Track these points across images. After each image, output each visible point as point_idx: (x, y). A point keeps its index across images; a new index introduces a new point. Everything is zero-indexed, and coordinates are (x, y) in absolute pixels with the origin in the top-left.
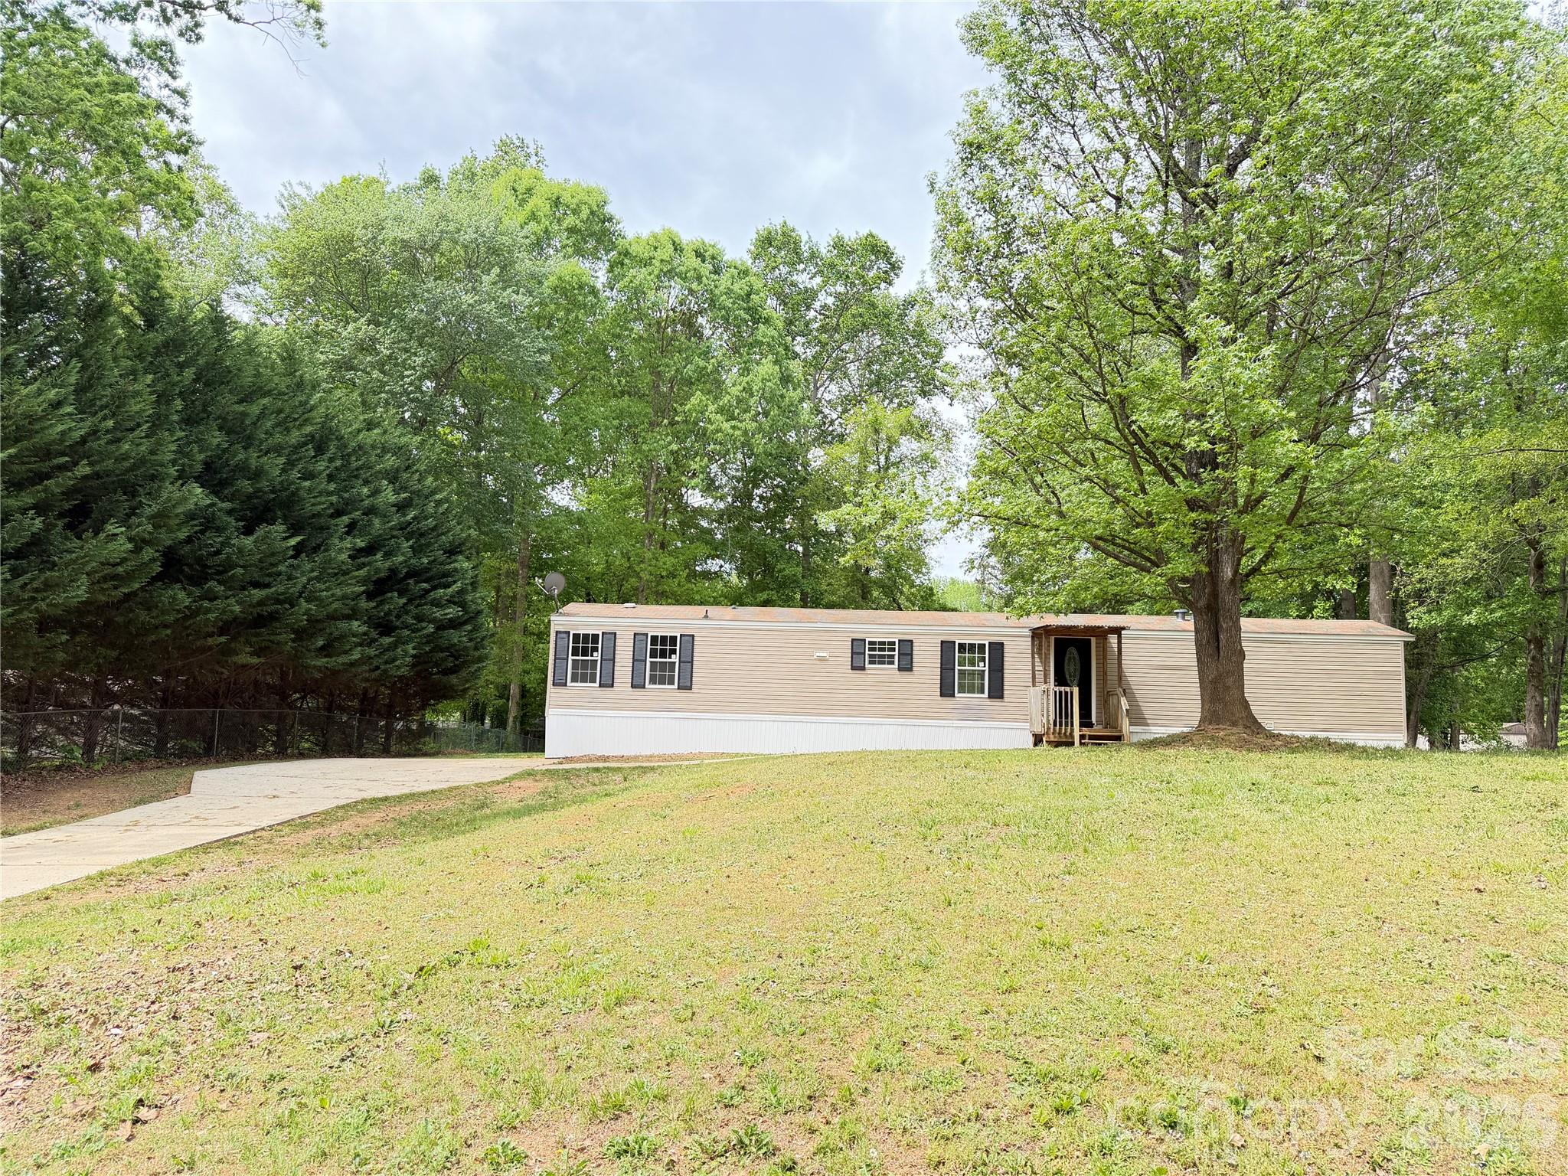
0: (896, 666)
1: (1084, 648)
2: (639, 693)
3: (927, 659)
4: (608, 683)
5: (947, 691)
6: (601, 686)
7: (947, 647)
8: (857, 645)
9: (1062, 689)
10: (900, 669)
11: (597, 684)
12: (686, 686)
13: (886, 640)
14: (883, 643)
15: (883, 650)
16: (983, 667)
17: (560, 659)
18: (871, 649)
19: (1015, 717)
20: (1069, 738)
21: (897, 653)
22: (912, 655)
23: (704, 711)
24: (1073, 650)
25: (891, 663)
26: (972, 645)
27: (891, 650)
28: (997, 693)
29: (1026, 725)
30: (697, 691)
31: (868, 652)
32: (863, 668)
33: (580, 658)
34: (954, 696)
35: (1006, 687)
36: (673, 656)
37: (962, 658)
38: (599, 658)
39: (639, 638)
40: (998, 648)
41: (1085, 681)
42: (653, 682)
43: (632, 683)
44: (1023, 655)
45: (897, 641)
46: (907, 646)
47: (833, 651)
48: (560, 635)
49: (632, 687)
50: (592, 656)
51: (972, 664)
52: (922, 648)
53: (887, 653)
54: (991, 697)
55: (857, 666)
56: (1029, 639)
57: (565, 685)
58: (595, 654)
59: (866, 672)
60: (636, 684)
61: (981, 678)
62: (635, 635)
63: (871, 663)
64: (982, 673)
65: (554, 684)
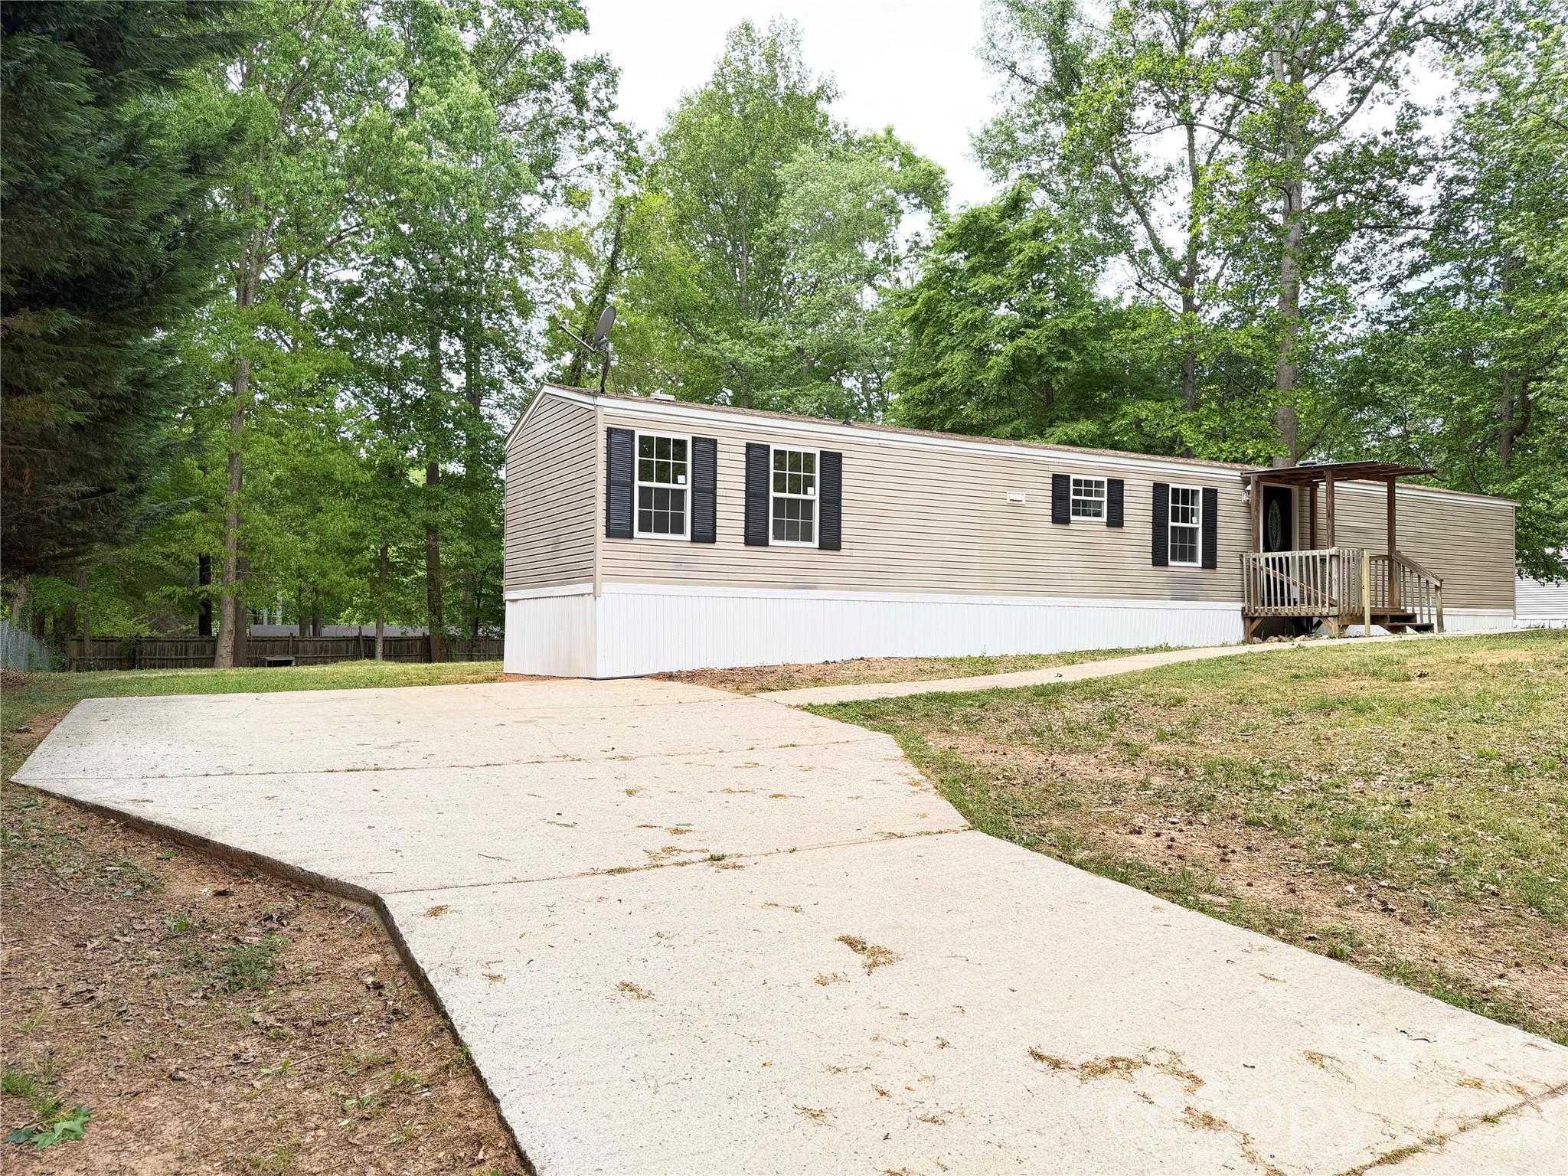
0: (1104, 519)
1: (1286, 500)
2: (756, 552)
3: (1138, 506)
4: (706, 534)
5: (1159, 559)
6: (694, 539)
7: (1160, 489)
8: (1060, 484)
9: (1272, 554)
10: (1108, 524)
11: (688, 536)
12: (831, 541)
13: (1094, 478)
14: (1088, 483)
15: (1088, 493)
16: (1197, 523)
17: (618, 484)
18: (1077, 492)
19: (1228, 594)
20: (1360, 620)
21: (1105, 499)
22: (1122, 502)
23: (859, 587)
24: (1275, 504)
25: (1098, 514)
26: (1185, 492)
27: (1099, 494)
28: (1210, 562)
29: (1239, 606)
30: (848, 552)
31: (1072, 497)
32: (1067, 521)
33: (654, 484)
34: (1166, 565)
35: (1218, 553)
36: (810, 490)
37: (1175, 510)
38: (688, 487)
39: (753, 453)
40: (1211, 495)
41: (1287, 546)
42: (778, 536)
43: (746, 536)
44: (1236, 509)
45: (1105, 480)
46: (1116, 487)
47: (1030, 492)
48: (616, 438)
49: (748, 543)
50: (675, 481)
51: (1186, 520)
52: (1134, 493)
53: (1093, 498)
54: (1204, 567)
55: (1060, 517)
56: (1241, 486)
57: (631, 537)
58: (681, 479)
59: (1072, 526)
60: (755, 537)
61: (1193, 540)
62: (749, 446)
63: (1076, 513)
64: (1193, 531)
65: (609, 535)
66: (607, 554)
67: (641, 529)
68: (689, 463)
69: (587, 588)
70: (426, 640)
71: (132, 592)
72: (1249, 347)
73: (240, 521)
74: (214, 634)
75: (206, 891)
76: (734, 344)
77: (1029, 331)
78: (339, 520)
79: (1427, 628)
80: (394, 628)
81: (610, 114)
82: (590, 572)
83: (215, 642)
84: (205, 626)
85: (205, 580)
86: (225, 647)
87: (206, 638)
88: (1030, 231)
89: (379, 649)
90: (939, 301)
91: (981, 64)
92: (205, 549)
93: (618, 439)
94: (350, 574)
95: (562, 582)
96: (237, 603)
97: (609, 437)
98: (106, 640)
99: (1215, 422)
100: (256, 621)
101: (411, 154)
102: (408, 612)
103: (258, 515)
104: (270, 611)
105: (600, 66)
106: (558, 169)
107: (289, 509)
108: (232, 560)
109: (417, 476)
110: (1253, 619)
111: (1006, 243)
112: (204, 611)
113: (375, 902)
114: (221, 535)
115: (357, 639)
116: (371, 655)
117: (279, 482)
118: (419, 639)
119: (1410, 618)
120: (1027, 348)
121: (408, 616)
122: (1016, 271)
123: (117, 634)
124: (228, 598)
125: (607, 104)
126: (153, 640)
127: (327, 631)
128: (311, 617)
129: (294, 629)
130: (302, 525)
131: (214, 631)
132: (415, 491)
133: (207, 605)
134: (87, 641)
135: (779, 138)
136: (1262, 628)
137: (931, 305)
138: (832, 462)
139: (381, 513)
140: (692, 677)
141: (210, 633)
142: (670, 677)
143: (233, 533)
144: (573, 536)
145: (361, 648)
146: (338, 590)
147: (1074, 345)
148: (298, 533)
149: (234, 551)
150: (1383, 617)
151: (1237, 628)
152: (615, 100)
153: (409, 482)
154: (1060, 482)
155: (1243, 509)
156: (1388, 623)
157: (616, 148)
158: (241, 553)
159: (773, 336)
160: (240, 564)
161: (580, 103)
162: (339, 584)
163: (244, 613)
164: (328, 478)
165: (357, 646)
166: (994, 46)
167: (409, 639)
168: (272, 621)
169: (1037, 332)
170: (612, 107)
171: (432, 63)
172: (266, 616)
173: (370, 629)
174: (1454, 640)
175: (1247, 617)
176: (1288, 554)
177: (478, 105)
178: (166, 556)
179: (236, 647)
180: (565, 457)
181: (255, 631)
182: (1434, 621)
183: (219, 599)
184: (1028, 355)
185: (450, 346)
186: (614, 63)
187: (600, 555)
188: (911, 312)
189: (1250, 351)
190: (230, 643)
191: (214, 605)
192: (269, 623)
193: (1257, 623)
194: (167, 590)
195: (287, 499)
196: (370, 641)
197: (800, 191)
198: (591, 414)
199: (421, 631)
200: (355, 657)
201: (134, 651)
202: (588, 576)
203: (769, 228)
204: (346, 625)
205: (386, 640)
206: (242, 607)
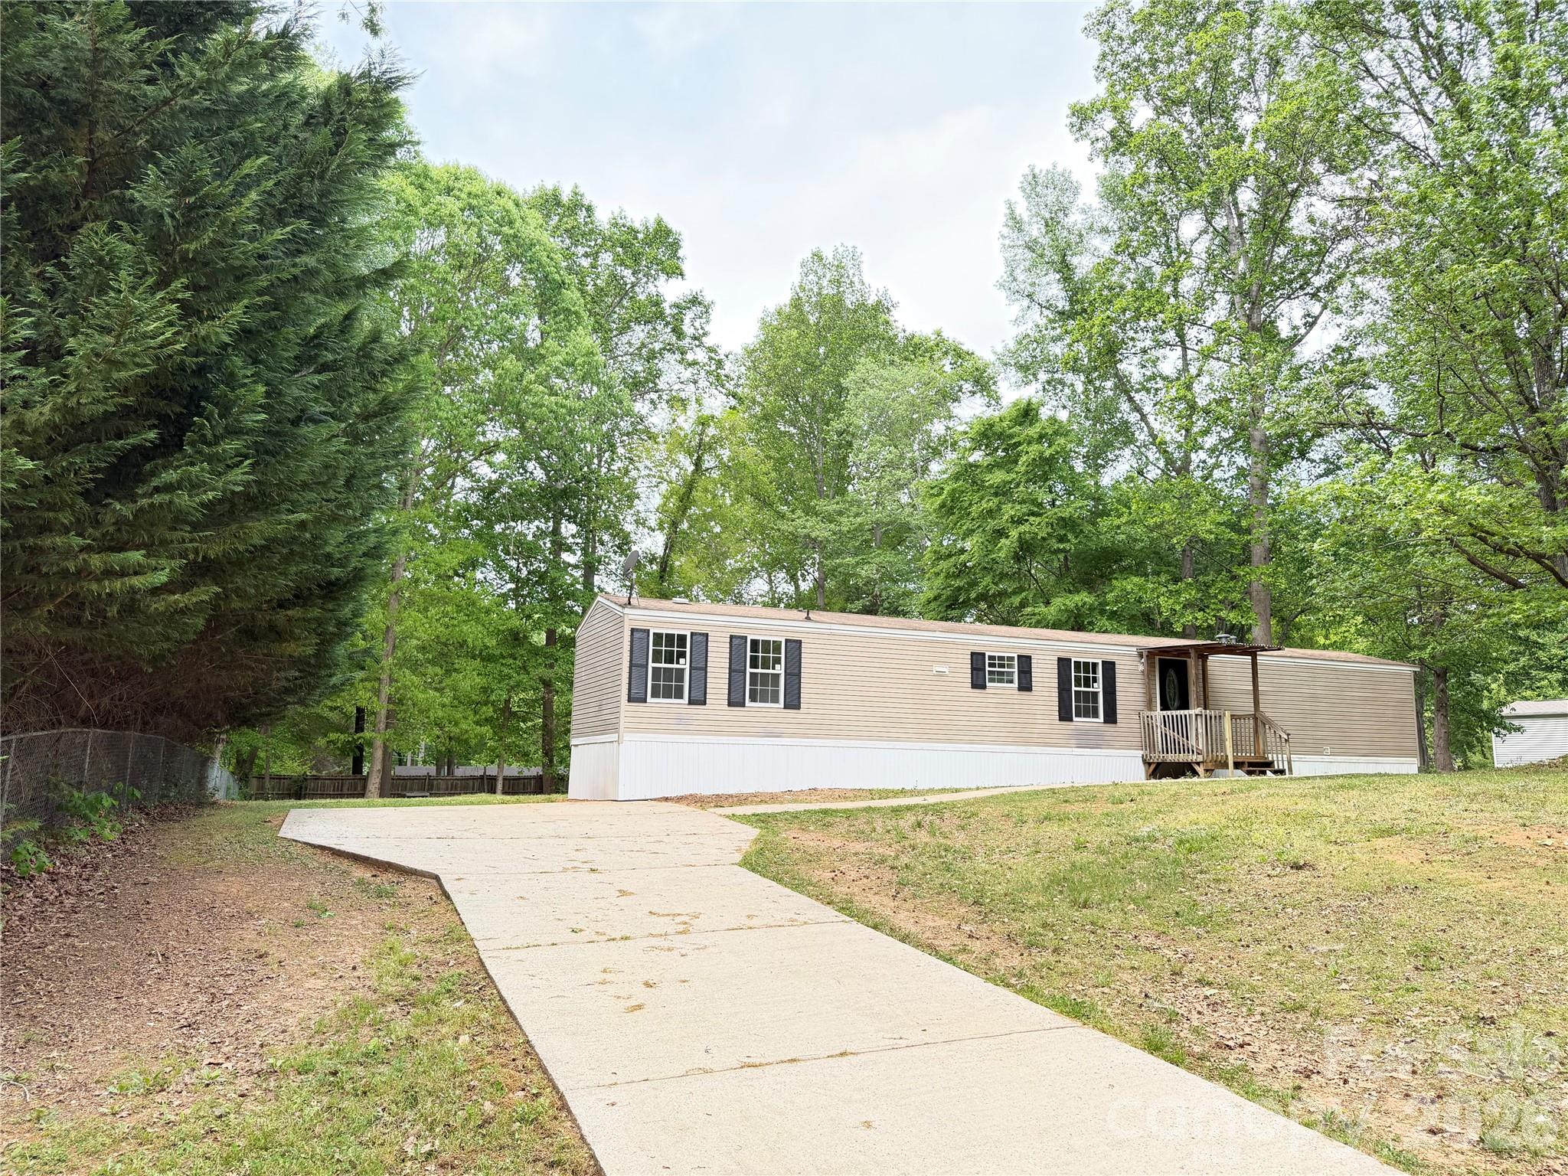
0: (1016, 685)
1: (1181, 670)
2: (737, 711)
3: (1045, 676)
4: (699, 699)
5: (1065, 715)
6: (690, 702)
7: (1063, 663)
8: (977, 660)
9: (1169, 712)
10: (1020, 689)
11: (686, 700)
12: (793, 702)
13: (1006, 655)
14: (1001, 658)
15: (1002, 666)
16: (1098, 687)
17: (637, 666)
18: (991, 665)
19: (1129, 744)
20: (1225, 765)
21: (1016, 670)
22: (1030, 673)
23: (816, 736)
24: (1172, 673)
25: (1011, 682)
26: (1086, 664)
27: (1010, 666)
28: (1111, 717)
29: (1140, 753)
30: (806, 711)
31: (987, 669)
32: (984, 687)
33: (663, 665)
34: (1071, 720)
35: (1118, 711)
36: (777, 666)
37: (1078, 679)
38: (687, 667)
39: (735, 642)
40: (1109, 667)
41: (1185, 706)
42: (753, 699)
43: (729, 700)
44: (1133, 676)
45: (1016, 656)
46: (1025, 662)
47: (953, 665)
48: (637, 635)
49: (729, 705)
50: (678, 663)
51: (1087, 685)
52: (1040, 666)
53: (1006, 670)
54: (1105, 722)
55: (978, 683)
56: (1138, 659)
57: (645, 701)
58: (682, 661)
59: (987, 691)
60: (735, 701)
61: (1095, 700)
62: (732, 637)
63: (992, 680)
64: (1095, 694)
65: (630, 700)
66: (627, 714)
67: (653, 696)
68: (688, 650)
69: (614, 737)
70: (539, 779)
71: (302, 739)
72: (1211, 533)
73: (392, 680)
74: (365, 774)
75: (369, 875)
76: (807, 520)
77: (1032, 519)
78: (470, 678)
79: (1282, 772)
80: (514, 769)
81: (704, 339)
82: (616, 726)
83: (365, 779)
84: (357, 767)
85: (360, 728)
86: (374, 783)
87: (359, 776)
88: (1036, 436)
89: (500, 786)
90: (963, 492)
91: (1002, 295)
92: (363, 704)
93: (638, 635)
94: (477, 723)
95: (603, 732)
96: (385, 747)
97: (632, 634)
98: (280, 778)
99: (1190, 594)
100: (401, 762)
101: (536, 394)
102: (526, 754)
103: (408, 677)
104: (414, 753)
105: (695, 301)
106: (661, 384)
107: (431, 670)
108: (383, 712)
109: (539, 638)
110: (1150, 764)
111: (1019, 444)
112: (358, 754)
113: (437, 878)
114: (377, 692)
115: (482, 777)
116: (493, 791)
117: (422, 649)
118: (534, 778)
119: (1270, 764)
120: (1029, 533)
121: (525, 756)
122: (1023, 469)
123: (283, 773)
124: (379, 743)
125: (701, 332)
126: (316, 778)
127: (460, 772)
128: (445, 758)
129: (432, 770)
130: (441, 682)
131: (365, 770)
132: (536, 651)
133: (360, 748)
134: (267, 779)
135: (846, 349)
136: (1160, 770)
137: (954, 496)
138: (795, 647)
139: (506, 671)
140: (679, 799)
141: (361, 772)
142: (666, 799)
143: (386, 690)
144: (610, 701)
145: (486, 785)
146: (466, 736)
147: (1073, 529)
148: (436, 689)
149: (385, 704)
150: (1243, 763)
151: (1141, 770)
152: (707, 328)
153: (531, 644)
154: (977, 659)
155: (1141, 677)
156: (1246, 768)
157: (708, 368)
158: (391, 706)
159: (840, 513)
160: (390, 715)
161: (678, 333)
162: (467, 731)
163: (390, 755)
164: (463, 644)
165: (483, 783)
166: (1015, 280)
167: (525, 778)
168: (414, 763)
169: (1038, 519)
170: (705, 334)
171: (557, 319)
172: (409, 758)
173: (493, 770)
174: (1296, 779)
175: (1147, 763)
176: (1186, 712)
177: (590, 353)
178: (332, 709)
179: (382, 784)
180: (608, 646)
181: (399, 771)
182: (1286, 767)
183: (370, 744)
184: (1032, 539)
185: (568, 529)
186: (708, 297)
187: (623, 714)
188: (939, 501)
189: (1213, 536)
190: (378, 781)
191: (366, 749)
192: (412, 764)
193: (1153, 767)
194: (333, 736)
195: (429, 661)
196: (493, 780)
197: (861, 396)
198: (621, 619)
199: (535, 771)
200: (481, 790)
201: (301, 788)
202: (616, 730)
203: (836, 425)
204: (475, 768)
205: (505, 779)
206: (390, 750)
